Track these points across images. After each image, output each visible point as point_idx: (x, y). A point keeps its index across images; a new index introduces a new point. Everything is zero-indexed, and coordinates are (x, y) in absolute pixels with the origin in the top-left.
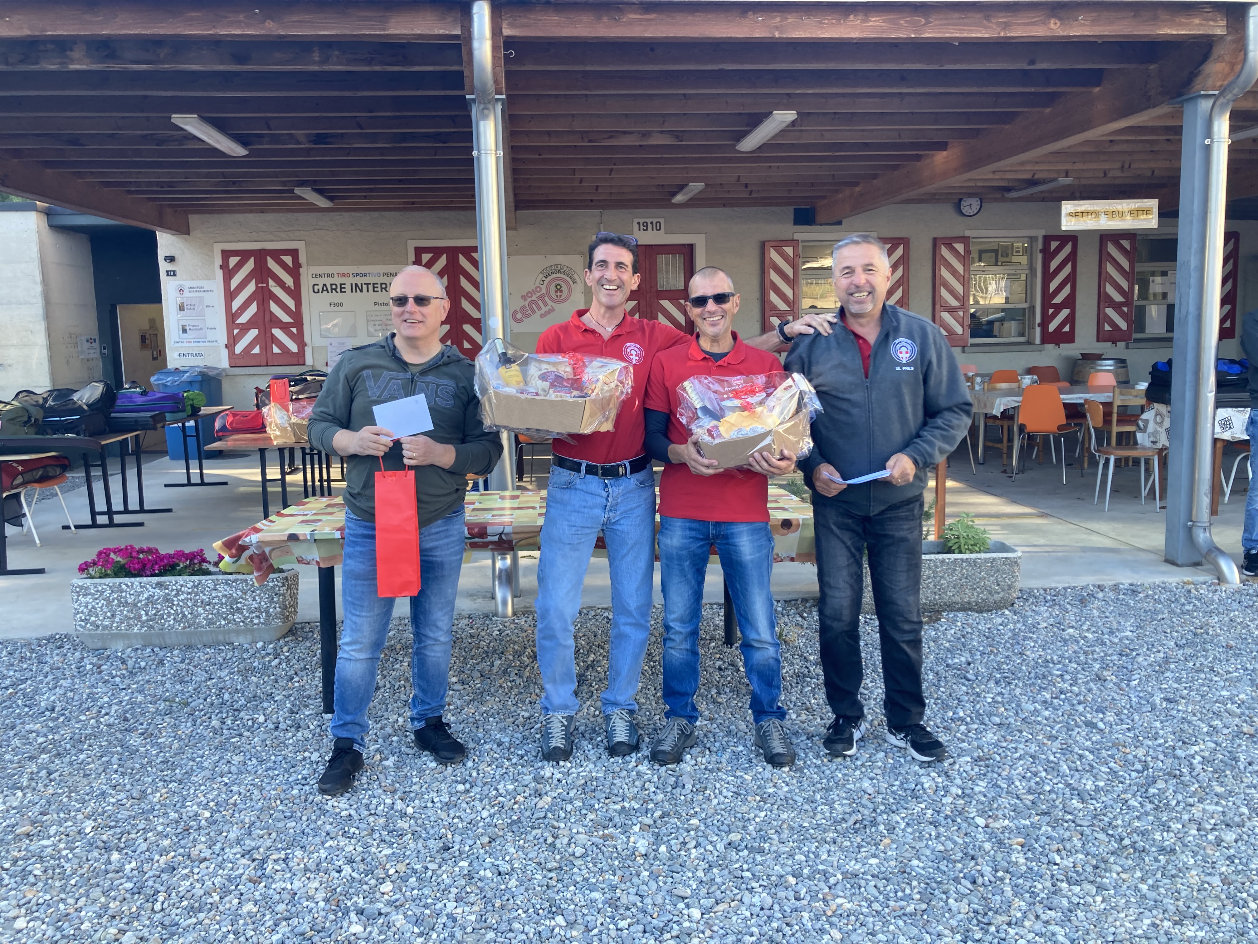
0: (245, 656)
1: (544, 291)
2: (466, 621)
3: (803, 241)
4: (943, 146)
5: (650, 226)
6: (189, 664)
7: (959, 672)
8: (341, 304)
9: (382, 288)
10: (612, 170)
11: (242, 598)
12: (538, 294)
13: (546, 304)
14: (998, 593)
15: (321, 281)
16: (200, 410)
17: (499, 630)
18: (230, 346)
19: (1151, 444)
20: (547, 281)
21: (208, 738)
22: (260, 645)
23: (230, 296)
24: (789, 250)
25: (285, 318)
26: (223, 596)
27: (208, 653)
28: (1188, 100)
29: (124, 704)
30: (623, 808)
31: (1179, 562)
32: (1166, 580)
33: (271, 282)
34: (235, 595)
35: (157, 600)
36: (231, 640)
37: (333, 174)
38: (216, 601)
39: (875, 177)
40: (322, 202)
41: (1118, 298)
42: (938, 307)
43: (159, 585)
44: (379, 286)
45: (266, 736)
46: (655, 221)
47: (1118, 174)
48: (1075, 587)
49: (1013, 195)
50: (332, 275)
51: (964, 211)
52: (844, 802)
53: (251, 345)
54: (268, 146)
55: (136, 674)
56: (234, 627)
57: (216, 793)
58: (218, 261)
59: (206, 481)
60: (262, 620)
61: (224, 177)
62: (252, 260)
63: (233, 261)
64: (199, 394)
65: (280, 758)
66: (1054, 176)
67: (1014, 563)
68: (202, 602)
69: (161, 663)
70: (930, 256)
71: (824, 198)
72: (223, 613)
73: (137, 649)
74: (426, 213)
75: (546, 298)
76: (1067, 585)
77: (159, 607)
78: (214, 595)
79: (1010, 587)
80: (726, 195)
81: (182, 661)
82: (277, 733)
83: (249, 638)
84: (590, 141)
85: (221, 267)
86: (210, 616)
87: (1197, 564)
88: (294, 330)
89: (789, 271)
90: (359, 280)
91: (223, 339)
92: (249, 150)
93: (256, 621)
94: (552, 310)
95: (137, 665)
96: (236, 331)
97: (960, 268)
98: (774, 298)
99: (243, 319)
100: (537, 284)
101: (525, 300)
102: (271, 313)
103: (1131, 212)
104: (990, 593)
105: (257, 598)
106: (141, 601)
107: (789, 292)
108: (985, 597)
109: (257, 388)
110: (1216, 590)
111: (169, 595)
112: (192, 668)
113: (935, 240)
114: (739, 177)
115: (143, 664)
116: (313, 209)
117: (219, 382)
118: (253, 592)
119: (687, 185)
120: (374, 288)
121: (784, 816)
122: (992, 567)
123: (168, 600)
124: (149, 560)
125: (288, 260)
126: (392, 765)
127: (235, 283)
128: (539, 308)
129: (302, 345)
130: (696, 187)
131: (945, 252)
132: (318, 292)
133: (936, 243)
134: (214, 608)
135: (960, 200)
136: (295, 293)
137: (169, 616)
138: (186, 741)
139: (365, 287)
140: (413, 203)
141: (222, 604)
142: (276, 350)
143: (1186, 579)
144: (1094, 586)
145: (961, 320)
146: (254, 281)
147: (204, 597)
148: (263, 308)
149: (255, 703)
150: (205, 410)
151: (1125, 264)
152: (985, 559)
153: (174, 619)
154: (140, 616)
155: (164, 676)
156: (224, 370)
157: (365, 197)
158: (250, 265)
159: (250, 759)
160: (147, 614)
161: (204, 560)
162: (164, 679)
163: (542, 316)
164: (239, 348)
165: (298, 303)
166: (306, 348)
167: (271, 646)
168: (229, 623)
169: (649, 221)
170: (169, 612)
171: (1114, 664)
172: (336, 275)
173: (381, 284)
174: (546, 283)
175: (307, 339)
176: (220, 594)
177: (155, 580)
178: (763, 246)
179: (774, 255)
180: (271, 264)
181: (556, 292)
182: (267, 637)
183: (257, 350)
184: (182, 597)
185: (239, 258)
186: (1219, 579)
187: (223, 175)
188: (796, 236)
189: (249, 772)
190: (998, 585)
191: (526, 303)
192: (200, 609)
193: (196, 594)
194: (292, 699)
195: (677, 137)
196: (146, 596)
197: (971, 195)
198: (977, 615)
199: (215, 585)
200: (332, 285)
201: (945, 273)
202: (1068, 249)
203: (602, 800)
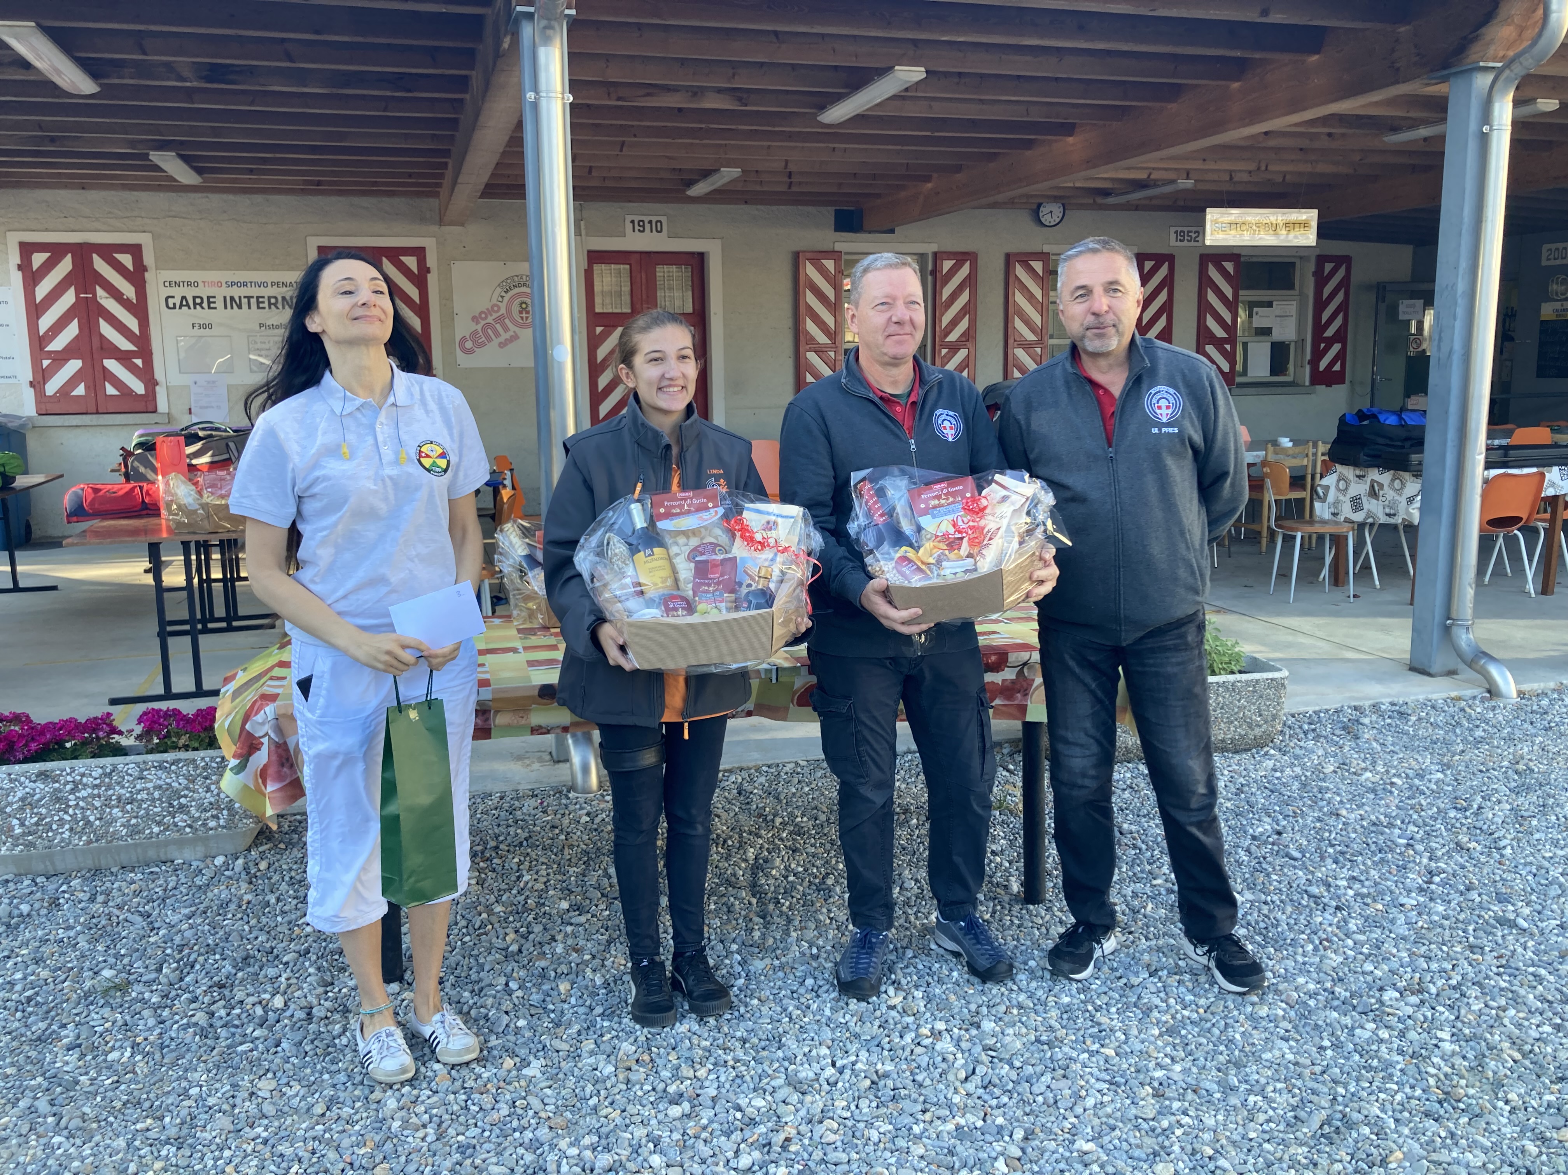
0: (198, 881)
1: (503, 311)
2: (534, 803)
3: (847, 253)
4: (1068, 129)
5: (647, 226)
6: (105, 903)
7: (1276, 848)
8: (210, 326)
9: (270, 304)
10: (623, 144)
11: (187, 789)
12: (495, 315)
13: (506, 329)
14: (1260, 726)
15: (177, 293)
16: (13, 479)
17: (588, 814)
18: (38, 383)
19: (1331, 517)
20: (507, 297)
21: (194, 1047)
22: (219, 860)
23: (35, 310)
24: (829, 264)
25: (125, 345)
26: (155, 788)
27: (133, 882)
28: (1456, 74)
29: (18, 987)
30: (958, 1128)
31: (1432, 671)
32: (1430, 696)
33: (100, 292)
34: (175, 785)
35: (40, 800)
36: (169, 857)
37: (216, 132)
38: (143, 795)
39: (958, 169)
40: (183, 174)
41: (1220, 333)
42: (1011, 341)
43: (43, 776)
44: (266, 300)
45: (298, 1036)
46: (654, 219)
47: (1245, 177)
48: (1327, 711)
49: (1111, 200)
50: (196, 284)
51: (1043, 220)
52: (1279, 1086)
53: (72, 382)
54: (132, 82)
55: (18, 925)
56: (176, 835)
57: (254, 1162)
58: (15, 258)
59: (21, 585)
60: (222, 822)
61: (41, 128)
62: (69, 257)
63: (38, 259)
64: (13, 457)
65: (342, 1077)
66: (1171, 176)
67: (1278, 685)
68: (119, 799)
69: (55, 903)
70: (1001, 276)
71: (878, 196)
72: (156, 814)
73: (7, 881)
74: (334, 199)
75: (507, 321)
76: (1317, 708)
77: (44, 811)
78: (138, 787)
79: (1274, 717)
80: (758, 188)
81: (92, 899)
82: (313, 1027)
83: (200, 851)
84: (619, 99)
85: (20, 267)
86: (134, 821)
87: (1451, 673)
88: (139, 362)
89: (830, 293)
90: (236, 292)
91: (27, 374)
92: (100, 85)
93: (212, 824)
94: (515, 337)
95: (16, 912)
96: (46, 363)
97: (1038, 293)
98: (811, 327)
99: (58, 344)
100: (494, 301)
101: (478, 323)
102: (102, 336)
103: (1287, 225)
104: (1250, 726)
105: (213, 787)
106: (10, 804)
107: (829, 320)
108: (1243, 733)
109: (123, 449)
110: (1494, 708)
111: (60, 791)
112: (116, 912)
113: (1008, 256)
114: (787, 162)
115: (25, 908)
116: (172, 186)
117: (24, 435)
118: (206, 778)
119: (717, 171)
120: (258, 303)
121: (1210, 1122)
122: (1254, 691)
123: (58, 800)
124: (20, 736)
125: (126, 260)
126: (539, 1075)
127: (42, 291)
128: (497, 334)
129: (151, 383)
130: (729, 174)
131: (1020, 271)
132: (174, 307)
133: (1009, 260)
134: (140, 807)
135: (1039, 205)
136: (139, 309)
137: (61, 826)
138: (158, 1056)
139: (244, 301)
140: (319, 183)
141: (153, 800)
142: (110, 390)
143: (1454, 694)
144: (1349, 707)
145: (1038, 359)
146: (72, 289)
147: (123, 791)
148: (89, 329)
149: (250, 969)
150: (21, 481)
151: (1228, 292)
152: (1247, 681)
153: (71, 829)
154: (11, 829)
155: (69, 928)
156: (30, 418)
157: (251, 171)
158: (66, 265)
159: (288, 1084)
160: (22, 824)
161: (114, 731)
162: (72, 933)
163: (502, 345)
164: (52, 387)
165: (144, 322)
166: (157, 388)
167: (240, 861)
168: (166, 829)
169: (646, 219)
170: (61, 819)
171: (1462, 824)
172: (201, 284)
173: (269, 298)
174: (506, 300)
175: (159, 374)
176: (150, 785)
177: (35, 768)
178: (796, 259)
179: (811, 271)
180: (100, 265)
181: (521, 312)
182: (230, 848)
183: (80, 390)
184: (83, 793)
185: (49, 254)
186: (1489, 691)
187: (40, 126)
188: (838, 247)
189: (296, 1110)
190: (1260, 715)
191: (479, 327)
192: (115, 810)
193: (109, 787)
194: (314, 958)
195: (740, 99)
196: (19, 794)
197: (1055, 199)
198: (1237, 757)
199: (142, 771)
200: (194, 298)
201: (1019, 298)
202: (1163, 271)
203: (920, 1116)
